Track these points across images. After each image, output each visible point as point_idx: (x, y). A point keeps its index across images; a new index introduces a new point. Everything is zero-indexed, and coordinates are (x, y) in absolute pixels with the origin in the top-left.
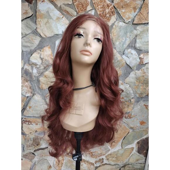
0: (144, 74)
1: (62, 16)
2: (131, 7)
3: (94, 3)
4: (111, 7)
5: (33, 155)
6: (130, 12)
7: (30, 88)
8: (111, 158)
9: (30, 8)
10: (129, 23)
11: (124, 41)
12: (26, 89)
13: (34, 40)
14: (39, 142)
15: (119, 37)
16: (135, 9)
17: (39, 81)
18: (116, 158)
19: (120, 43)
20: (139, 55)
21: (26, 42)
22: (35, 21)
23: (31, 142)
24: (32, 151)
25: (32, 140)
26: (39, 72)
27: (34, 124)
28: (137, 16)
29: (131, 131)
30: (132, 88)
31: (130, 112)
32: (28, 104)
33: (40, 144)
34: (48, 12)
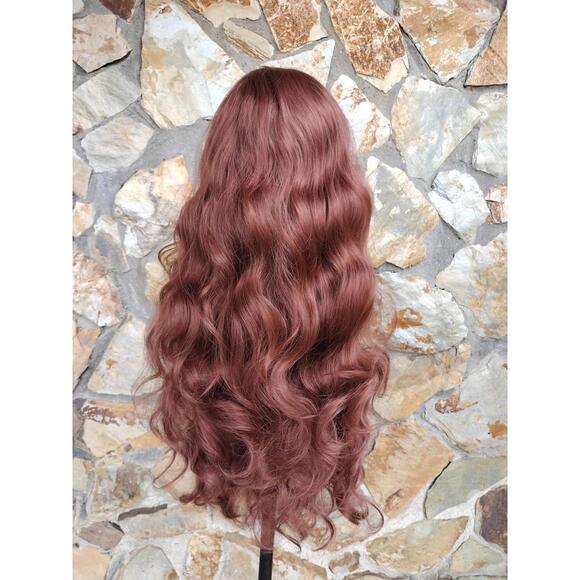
0: (503, 259)
1: (227, 58)
2: (459, 31)
3: (335, 17)
4: (389, 30)
5: (116, 531)
6: (457, 46)
7: (114, 297)
8: (385, 554)
9: (122, 32)
10: (451, 83)
11: (432, 142)
12: (100, 299)
13: (131, 137)
14: (137, 486)
15: (417, 128)
16: (471, 35)
17: (142, 274)
18: (403, 552)
19: (420, 151)
20: (486, 191)
21: (106, 143)
22: (135, 74)
23: (108, 485)
24: (114, 518)
25: (114, 477)
26: (144, 242)
27: (122, 422)
28: (479, 59)
29: (457, 456)
30: (462, 306)
31: (453, 389)
32: (103, 352)
33: (139, 495)
34: (179, 45)
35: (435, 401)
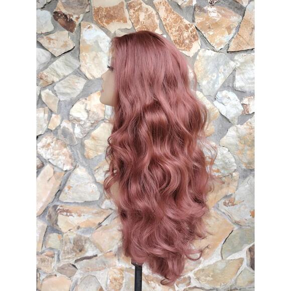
0: (251, 131)
2: (223, 28)
3: (165, 25)
4: (191, 29)
5: (74, 268)
6: (222, 34)
7: (70, 157)
8: (203, 277)
9: (71, 38)
10: (221, 51)
11: (214, 78)
12: (64, 158)
13: (76, 84)
14: (83, 246)
15: (206, 72)
16: (229, 29)
17: (83, 145)
18: (212, 276)
19: (208, 83)
20: (241, 99)
21: (65, 87)
22: (77, 57)
23: (70, 246)
24: (72, 262)
25: (72, 242)
26: (84, 131)
27: (75, 216)
28: (233, 39)
29: (236, 228)
30: (233, 154)
31: (231, 195)
32: (66, 182)
33: (84, 250)
34: (96, 42)
35: (223, 201)
